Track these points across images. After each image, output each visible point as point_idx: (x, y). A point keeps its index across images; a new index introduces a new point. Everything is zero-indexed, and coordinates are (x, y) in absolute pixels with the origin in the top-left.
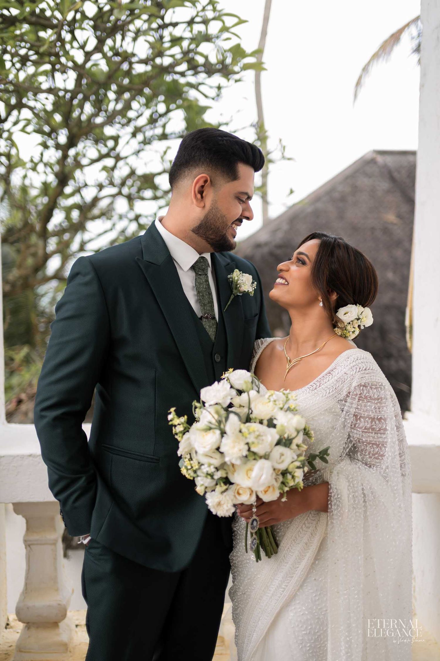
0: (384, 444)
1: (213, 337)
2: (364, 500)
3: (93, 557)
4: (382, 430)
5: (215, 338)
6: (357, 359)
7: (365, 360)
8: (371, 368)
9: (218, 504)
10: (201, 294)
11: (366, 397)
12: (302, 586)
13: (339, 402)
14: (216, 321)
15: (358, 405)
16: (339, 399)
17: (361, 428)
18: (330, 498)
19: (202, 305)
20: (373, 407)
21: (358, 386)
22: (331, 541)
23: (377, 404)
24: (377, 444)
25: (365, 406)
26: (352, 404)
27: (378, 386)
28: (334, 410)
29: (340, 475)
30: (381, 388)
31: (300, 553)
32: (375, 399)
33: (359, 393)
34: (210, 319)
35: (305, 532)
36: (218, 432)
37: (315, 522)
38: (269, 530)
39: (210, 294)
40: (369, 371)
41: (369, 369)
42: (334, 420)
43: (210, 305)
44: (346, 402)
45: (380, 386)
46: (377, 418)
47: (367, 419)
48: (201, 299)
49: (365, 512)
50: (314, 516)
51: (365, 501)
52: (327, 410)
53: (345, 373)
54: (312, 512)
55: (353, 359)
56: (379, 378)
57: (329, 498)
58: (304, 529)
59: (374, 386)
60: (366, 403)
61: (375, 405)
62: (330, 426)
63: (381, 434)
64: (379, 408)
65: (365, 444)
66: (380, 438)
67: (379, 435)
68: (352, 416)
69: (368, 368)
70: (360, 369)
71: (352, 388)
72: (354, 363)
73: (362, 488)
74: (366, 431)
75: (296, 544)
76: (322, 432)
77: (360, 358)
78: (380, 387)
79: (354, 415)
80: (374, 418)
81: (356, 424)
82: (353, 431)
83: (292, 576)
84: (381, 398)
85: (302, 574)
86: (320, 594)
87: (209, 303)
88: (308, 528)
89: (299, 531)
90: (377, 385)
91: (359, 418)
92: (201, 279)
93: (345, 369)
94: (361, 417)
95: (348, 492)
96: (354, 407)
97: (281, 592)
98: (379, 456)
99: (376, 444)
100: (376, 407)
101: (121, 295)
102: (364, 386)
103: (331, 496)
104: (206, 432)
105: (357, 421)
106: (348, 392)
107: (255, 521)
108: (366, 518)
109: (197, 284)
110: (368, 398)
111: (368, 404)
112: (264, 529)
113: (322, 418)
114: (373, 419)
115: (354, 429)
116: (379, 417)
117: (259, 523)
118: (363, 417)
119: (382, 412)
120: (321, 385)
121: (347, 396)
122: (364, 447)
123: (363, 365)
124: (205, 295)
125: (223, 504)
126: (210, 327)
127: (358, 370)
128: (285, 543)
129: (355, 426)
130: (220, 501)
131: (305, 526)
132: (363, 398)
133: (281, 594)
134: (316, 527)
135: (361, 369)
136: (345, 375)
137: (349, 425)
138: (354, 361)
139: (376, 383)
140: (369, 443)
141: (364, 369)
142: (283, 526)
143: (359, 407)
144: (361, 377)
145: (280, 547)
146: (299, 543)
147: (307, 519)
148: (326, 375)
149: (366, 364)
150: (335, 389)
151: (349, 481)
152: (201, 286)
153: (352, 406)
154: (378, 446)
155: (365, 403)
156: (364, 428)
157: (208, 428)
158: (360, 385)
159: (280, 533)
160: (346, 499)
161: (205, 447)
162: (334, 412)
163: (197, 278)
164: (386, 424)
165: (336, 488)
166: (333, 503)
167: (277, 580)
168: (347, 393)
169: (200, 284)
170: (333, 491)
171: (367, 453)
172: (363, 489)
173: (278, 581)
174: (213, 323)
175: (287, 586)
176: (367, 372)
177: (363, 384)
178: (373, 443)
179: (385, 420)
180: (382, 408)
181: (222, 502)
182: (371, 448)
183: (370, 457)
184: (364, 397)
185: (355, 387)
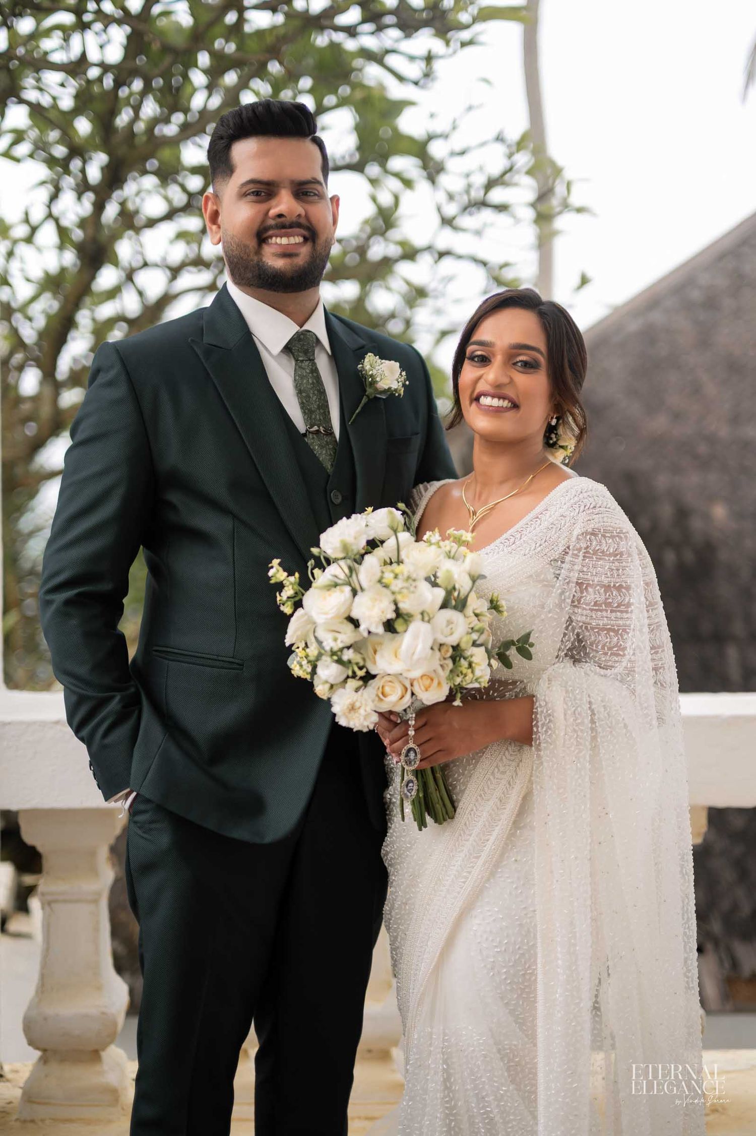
0: (626, 629)
1: (328, 465)
2: (592, 718)
3: (140, 828)
4: (624, 605)
5: (332, 465)
6: (582, 492)
7: (594, 494)
8: (605, 504)
9: (350, 707)
10: (304, 394)
11: (595, 552)
12: (493, 874)
13: (551, 564)
14: (335, 437)
15: (584, 566)
16: (552, 558)
17: (587, 604)
18: (536, 717)
19: (307, 411)
20: (607, 567)
21: (583, 534)
22: (538, 787)
23: (613, 563)
24: (614, 629)
25: (594, 567)
26: (574, 565)
27: (615, 534)
28: (543, 576)
29: (553, 683)
30: (621, 538)
31: (490, 815)
32: (610, 555)
33: (585, 546)
34: (322, 435)
35: (498, 780)
36: (347, 589)
37: (514, 764)
38: (438, 775)
39: (322, 393)
40: (601, 509)
41: (600, 507)
42: (545, 594)
43: (322, 411)
44: (563, 562)
45: (619, 533)
46: (614, 585)
47: (598, 587)
48: (304, 401)
49: (594, 738)
50: (513, 753)
51: (593, 722)
52: (531, 576)
53: (562, 516)
54: (510, 748)
55: (574, 493)
56: (618, 522)
57: (533, 716)
58: (498, 775)
59: (609, 533)
60: (596, 561)
61: (611, 564)
62: (538, 603)
63: (622, 612)
64: (618, 570)
65: (595, 630)
66: (620, 618)
67: (619, 614)
68: (574, 585)
69: (598, 506)
70: (585, 506)
71: (574, 539)
72: (576, 499)
73: (588, 701)
74: (597, 608)
75: (483, 801)
76: (525, 613)
77: (585, 490)
78: (618, 536)
79: (577, 583)
80: (609, 586)
81: (582, 597)
82: (576, 610)
83: (479, 855)
84: (621, 554)
85: (494, 849)
86: (524, 885)
87: (319, 407)
88: (504, 773)
89: (489, 779)
90: (613, 533)
91: (586, 587)
92: (304, 369)
93: (561, 510)
94: (588, 585)
95: (565, 706)
96: (576, 571)
97: (460, 884)
98: (618, 651)
99: (613, 631)
100: (613, 567)
101: (165, 397)
102: (592, 534)
103: (537, 713)
104: (329, 590)
105: (582, 592)
106: (567, 545)
107: (412, 752)
108: (595, 748)
109: (297, 378)
110: (599, 554)
111: (599, 563)
112: (429, 772)
113: (523, 589)
114: (607, 588)
115: (578, 607)
116: (617, 585)
117: (419, 757)
118: (591, 586)
119: (623, 576)
120: (522, 536)
121: (566, 553)
122: (596, 636)
123: (591, 500)
124: (311, 395)
125: (359, 708)
126: (321, 447)
127: (582, 507)
128: (467, 802)
129: (579, 601)
130: (354, 703)
131: (499, 770)
132: (590, 553)
133: (462, 888)
134: (516, 771)
135: (587, 507)
136: (562, 518)
137: (569, 601)
138: (576, 496)
139: (611, 529)
140: (603, 629)
141: (592, 506)
142: (463, 774)
143: (585, 569)
144: (587, 519)
145: (458, 810)
146: (488, 800)
147: (502, 759)
148: (531, 521)
149: (596, 498)
150: (545, 542)
151: (567, 692)
152: (305, 381)
153: (572, 570)
154: (616, 632)
155: (594, 562)
156: (593, 603)
157: (333, 583)
158: (585, 533)
159: (458, 787)
160: (562, 717)
161: (326, 614)
162: (544, 581)
163: (297, 367)
164: (629, 594)
165: (545, 700)
166: (540, 724)
167: (454, 866)
168: (565, 547)
169: (302, 377)
170: (540, 707)
171: (600, 647)
172: (590, 703)
173: (456, 866)
174: (326, 441)
175: (470, 873)
176: (597, 510)
177: (590, 530)
178: (610, 628)
179: (628, 588)
180: (623, 570)
181: (358, 704)
182: (607, 638)
183: (606, 654)
184: (592, 552)
185: (578, 535)
